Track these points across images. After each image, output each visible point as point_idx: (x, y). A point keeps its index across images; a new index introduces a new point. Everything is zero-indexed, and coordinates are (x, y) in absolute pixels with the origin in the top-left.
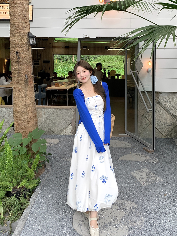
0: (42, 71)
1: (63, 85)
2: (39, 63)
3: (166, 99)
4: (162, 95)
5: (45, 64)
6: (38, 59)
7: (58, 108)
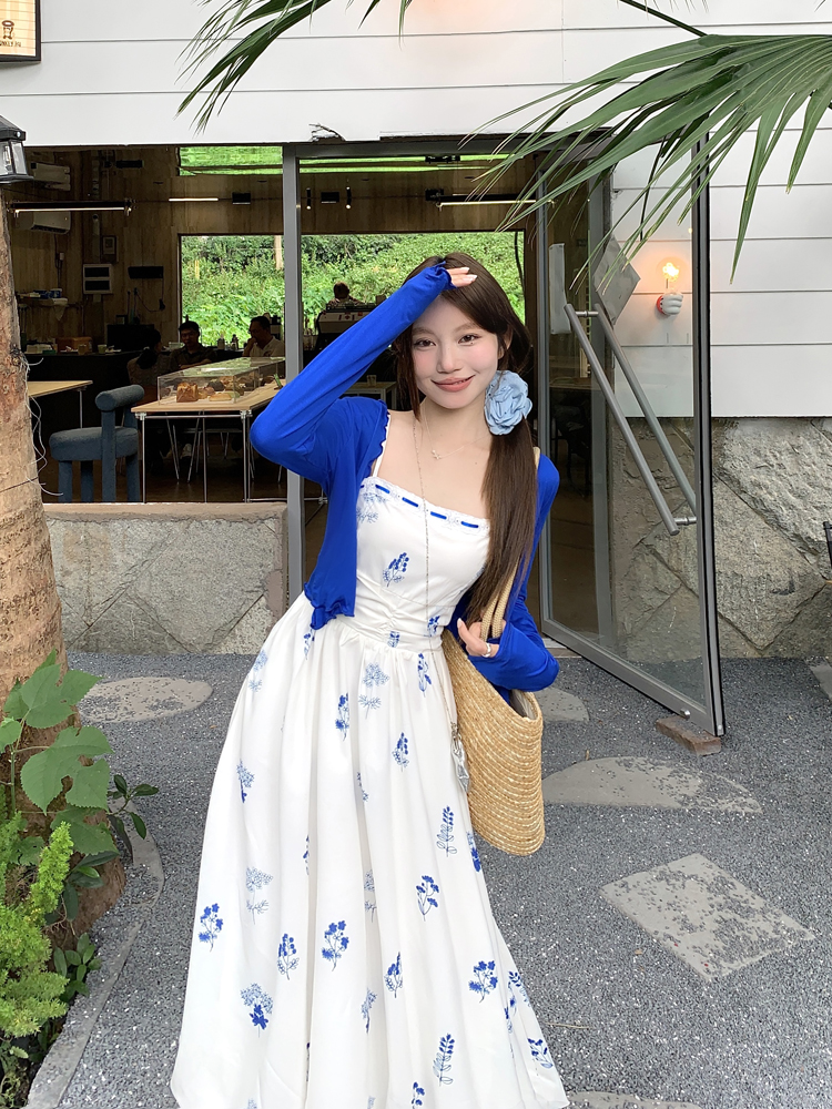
0: (126, 317)
1: (219, 387)
2: (110, 278)
3: (760, 455)
4: (738, 432)
5: (137, 283)
6: (103, 261)
7: (192, 514)
